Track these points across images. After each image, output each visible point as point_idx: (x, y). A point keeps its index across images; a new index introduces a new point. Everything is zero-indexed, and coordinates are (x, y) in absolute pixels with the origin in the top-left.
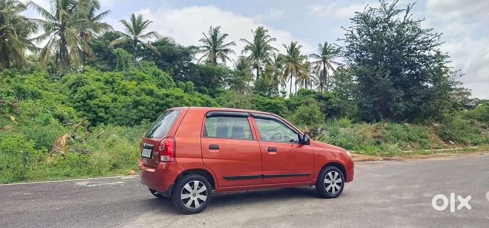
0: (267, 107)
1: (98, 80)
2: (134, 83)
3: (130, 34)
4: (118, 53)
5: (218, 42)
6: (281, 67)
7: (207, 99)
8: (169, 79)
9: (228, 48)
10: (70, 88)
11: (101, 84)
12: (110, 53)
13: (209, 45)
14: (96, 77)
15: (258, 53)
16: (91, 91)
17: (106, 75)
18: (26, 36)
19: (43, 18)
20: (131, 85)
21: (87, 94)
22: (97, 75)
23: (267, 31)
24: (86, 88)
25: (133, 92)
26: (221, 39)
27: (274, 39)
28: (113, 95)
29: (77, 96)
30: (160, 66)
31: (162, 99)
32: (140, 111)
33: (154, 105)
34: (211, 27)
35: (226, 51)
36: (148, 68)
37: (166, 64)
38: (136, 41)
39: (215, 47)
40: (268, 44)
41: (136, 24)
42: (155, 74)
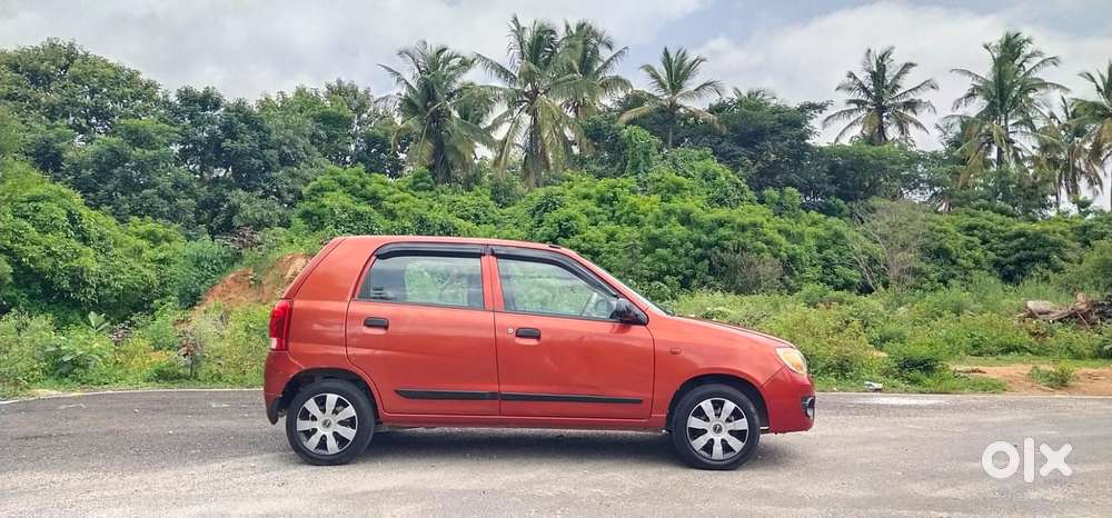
0: (1015, 243)
1: (586, 197)
2: (656, 198)
3: (658, 93)
4: (630, 137)
5: (887, 87)
6: (1085, 131)
7: (834, 227)
8: (738, 185)
9: (917, 98)
10: (533, 215)
11: (590, 205)
12: (616, 138)
13: (862, 97)
14: (584, 190)
15: (998, 101)
16: (567, 220)
17: (602, 185)
18: (479, 121)
19: (498, 83)
20: (649, 204)
21: (560, 225)
22: (586, 186)
23: (1029, 41)
24: (560, 214)
25: (651, 216)
26: (898, 77)
27: (1055, 61)
28: (611, 227)
29: (541, 230)
30: (723, 157)
31: (710, 232)
32: (659, 260)
33: (692, 246)
34: (869, 51)
35: (911, 105)
36: (694, 163)
37: (739, 150)
38: (674, 106)
39: (879, 99)
40: (1035, 75)
41: (673, 68)
42: (709, 177)
